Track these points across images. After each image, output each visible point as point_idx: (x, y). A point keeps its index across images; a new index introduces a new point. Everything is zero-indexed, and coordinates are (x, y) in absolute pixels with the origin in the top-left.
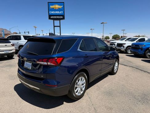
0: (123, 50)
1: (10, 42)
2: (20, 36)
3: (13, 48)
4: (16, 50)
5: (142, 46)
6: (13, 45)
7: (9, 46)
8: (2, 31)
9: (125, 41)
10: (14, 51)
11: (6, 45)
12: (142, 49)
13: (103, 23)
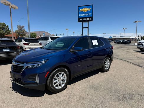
1: (38, 42)
2: (48, 37)
3: (41, 46)
6: (41, 44)
7: (37, 45)
11: (35, 44)
13: (136, 22)
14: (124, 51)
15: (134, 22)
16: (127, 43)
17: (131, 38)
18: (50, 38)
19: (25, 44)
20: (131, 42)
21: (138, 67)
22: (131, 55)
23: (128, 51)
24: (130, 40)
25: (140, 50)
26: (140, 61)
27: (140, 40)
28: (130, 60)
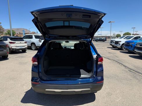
0: (119, 47)
1: (24, 41)
2: (32, 36)
3: (26, 44)
4: (28, 46)
5: (132, 43)
6: (26, 42)
7: (23, 43)
8: (23, 31)
9: (124, 39)
10: (27, 47)
11: (21, 43)
12: (132, 46)
13: (110, 22)
14: (100, 48)
15: (109, 22)
16: (103, 41)
17: (107, 36)
18: (34, 37)
19: (11, 43)
20: (107, 39)
21: (107, 59)
22: (104, 51)
23: (103, 47)
24: (105, 38)
25: (112, 47)
26: (110, 55)
27: (114, 38)
28: (103, 54)
